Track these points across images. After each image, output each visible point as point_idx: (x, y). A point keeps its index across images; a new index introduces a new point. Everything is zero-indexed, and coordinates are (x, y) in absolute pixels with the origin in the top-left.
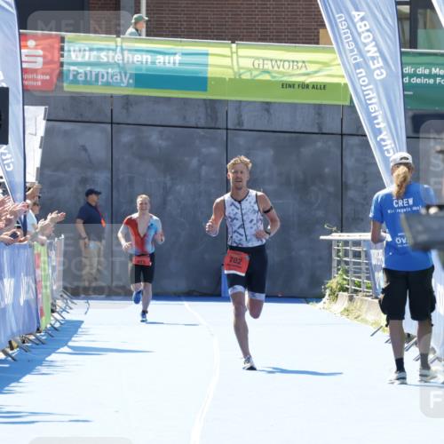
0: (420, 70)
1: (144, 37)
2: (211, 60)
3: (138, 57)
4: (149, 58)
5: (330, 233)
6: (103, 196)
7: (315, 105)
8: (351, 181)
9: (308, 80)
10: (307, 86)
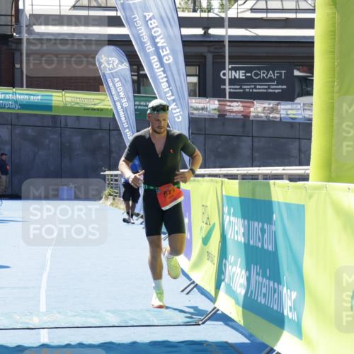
0: (142, 103)
1: (25, 88)
2: (54, 98)
3: (22, 97)
4: (27, 97)
5: (105, 171)
6: (8, 156)
7: (98, 118)
8: (113, 149)
9: (96, 107)
10: (95, 109)
